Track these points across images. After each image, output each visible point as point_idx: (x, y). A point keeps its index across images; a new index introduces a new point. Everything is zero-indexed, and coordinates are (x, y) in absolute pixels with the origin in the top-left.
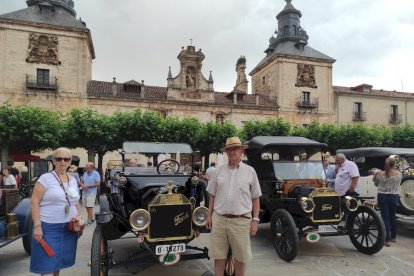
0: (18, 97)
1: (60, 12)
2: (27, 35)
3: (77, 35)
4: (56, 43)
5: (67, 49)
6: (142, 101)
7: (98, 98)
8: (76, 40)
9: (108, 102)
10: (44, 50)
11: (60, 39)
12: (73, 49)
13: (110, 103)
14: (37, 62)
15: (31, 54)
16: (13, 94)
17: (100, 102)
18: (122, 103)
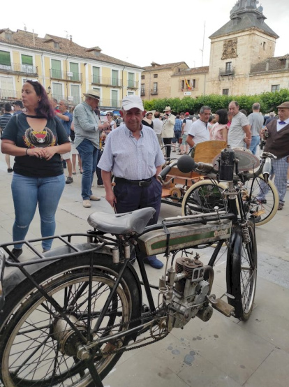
0: (216, 82)
1: (244, 17)
2: (222, 43)
3: (248, 33)
4: (236, 43)
5: (242, 45)
6: (284, 72)
7: (255, 75)
8: (248, 37)
9: (261, 77)
10: (229, 50)
11: (239, 39)
12: (245, 44)
13: (263, 77)
14: (226, 59)
15: (224, 54)
16: (214, 81)
17: (256, 78)
18: (270, 76)
